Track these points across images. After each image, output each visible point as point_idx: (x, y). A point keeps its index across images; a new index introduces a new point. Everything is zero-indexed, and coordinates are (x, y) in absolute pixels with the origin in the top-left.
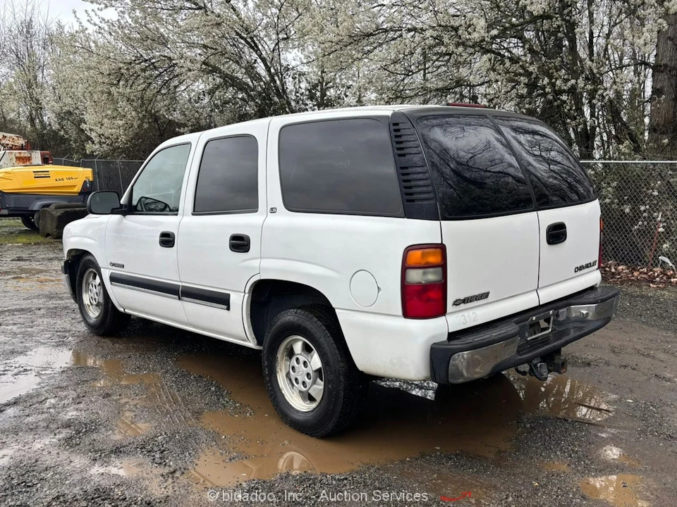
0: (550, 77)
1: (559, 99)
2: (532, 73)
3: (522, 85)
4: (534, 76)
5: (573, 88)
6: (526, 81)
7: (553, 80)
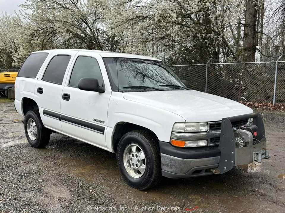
0: (201, 33)
1: (204, 41)
2: (194, 32)
3: (191, 36)
4: (195, 33)
5: (210, 37)
6: (192, 35)
7: (202, 34)
